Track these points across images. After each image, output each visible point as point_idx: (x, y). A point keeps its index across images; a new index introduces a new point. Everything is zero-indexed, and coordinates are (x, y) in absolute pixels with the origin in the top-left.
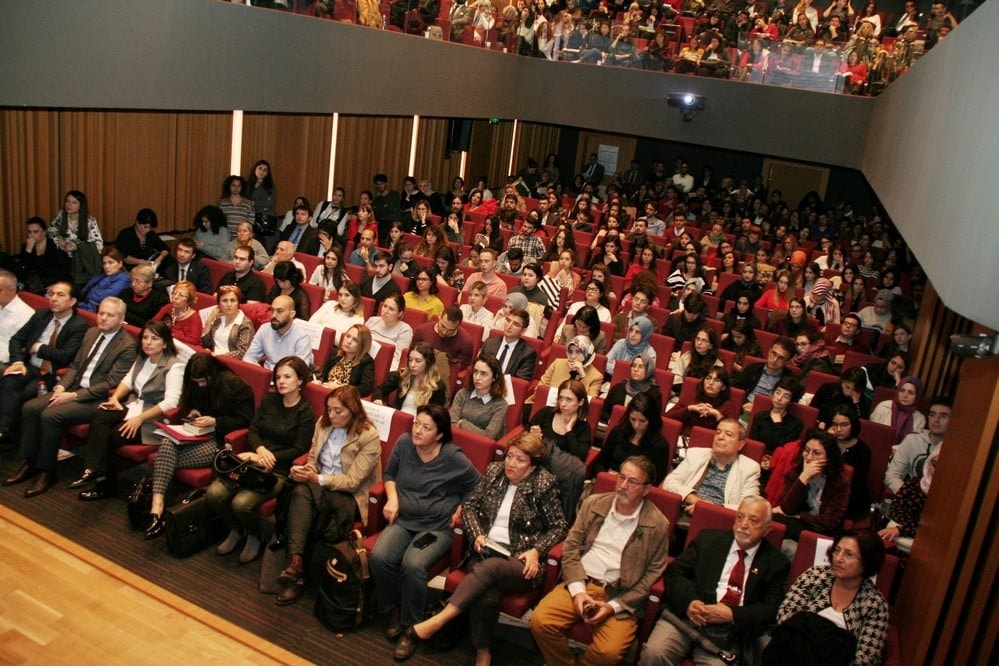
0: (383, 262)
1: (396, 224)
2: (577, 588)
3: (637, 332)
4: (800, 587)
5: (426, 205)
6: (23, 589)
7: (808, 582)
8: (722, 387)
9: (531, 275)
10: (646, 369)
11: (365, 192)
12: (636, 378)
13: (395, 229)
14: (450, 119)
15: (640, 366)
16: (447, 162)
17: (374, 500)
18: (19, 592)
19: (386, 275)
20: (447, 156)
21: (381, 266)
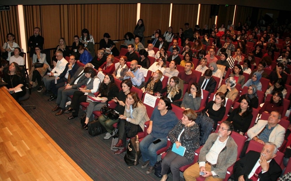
0: (175, 50)
1: (187, 39)
2: (202, 164)
3: (255, 77)
4: (283, 179)
5: (198, 33)
6: (24, 140)
7: (286, 178)
8: (280, 99)
9: (223, 56)
10: (253, 91)
11: (181, 28)
12: (249, 93)
13: (187, 40)
14: (212, 5)
15: (251, 89)
16: (211, 19)
17: (146, 126)
18: (23, 141)
19: (176, 55)
20: (211, 17)
21: (175, 52)
